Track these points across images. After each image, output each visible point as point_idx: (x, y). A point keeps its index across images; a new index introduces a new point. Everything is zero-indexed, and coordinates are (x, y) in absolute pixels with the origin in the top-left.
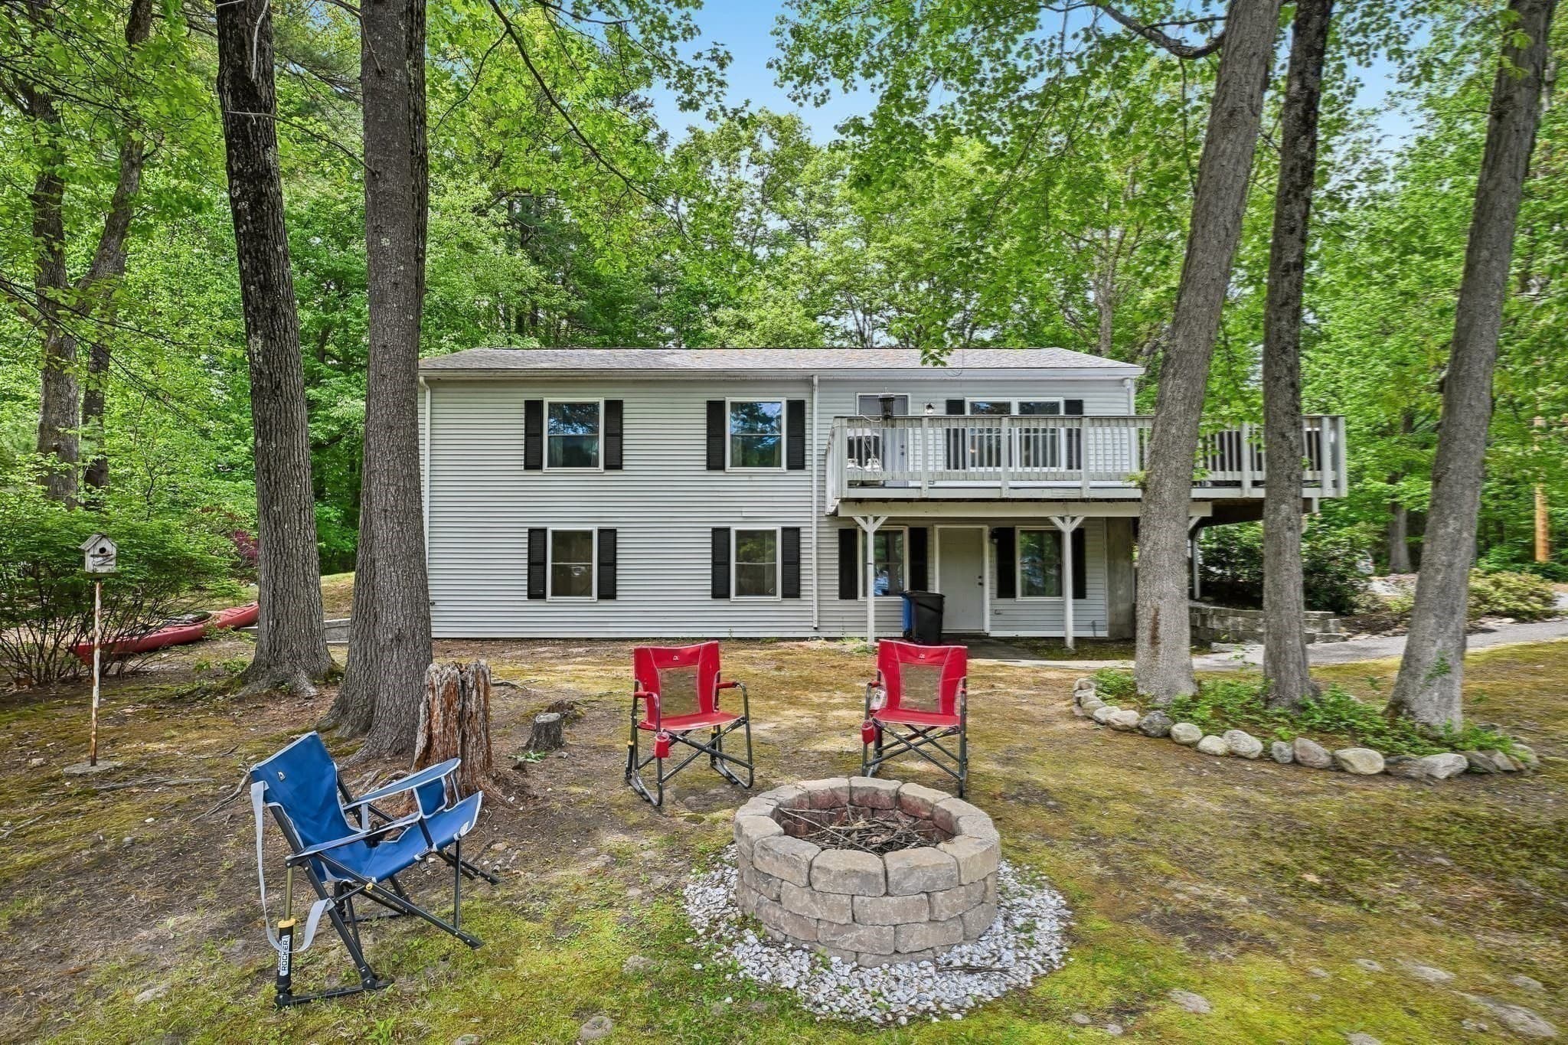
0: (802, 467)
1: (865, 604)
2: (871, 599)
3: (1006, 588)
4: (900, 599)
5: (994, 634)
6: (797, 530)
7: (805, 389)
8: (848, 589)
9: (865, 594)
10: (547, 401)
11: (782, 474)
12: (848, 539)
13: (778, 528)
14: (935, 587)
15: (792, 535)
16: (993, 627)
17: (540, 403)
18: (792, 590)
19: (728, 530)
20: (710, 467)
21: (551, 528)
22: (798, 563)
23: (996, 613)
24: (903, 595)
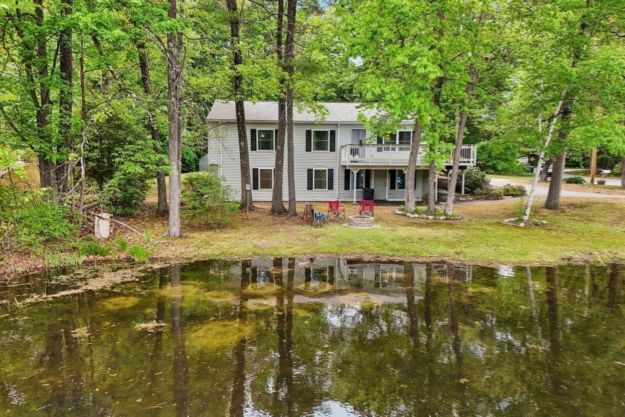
0: (334, 151)
1: (353, 192)
2: (355, 190)
3: (393, 187)
4: (361, 190)
5: (389, 200)
6: (332, 169)
7: (335, 127)
8: (347, 187)
9: (353, 189)
10: (257, 129)
11: (328, 153)
12: (347, 173)
13: (327, 169)
14: (372, 187)
15: (331, 171)
16: (389, 198)
17: (255, 130)
18: (331, 187)
19: (312, 169)
20: (307, 151)
21: (259, 169)
22: (333, 180)
23: (390, 194)
24: (363, 189)
